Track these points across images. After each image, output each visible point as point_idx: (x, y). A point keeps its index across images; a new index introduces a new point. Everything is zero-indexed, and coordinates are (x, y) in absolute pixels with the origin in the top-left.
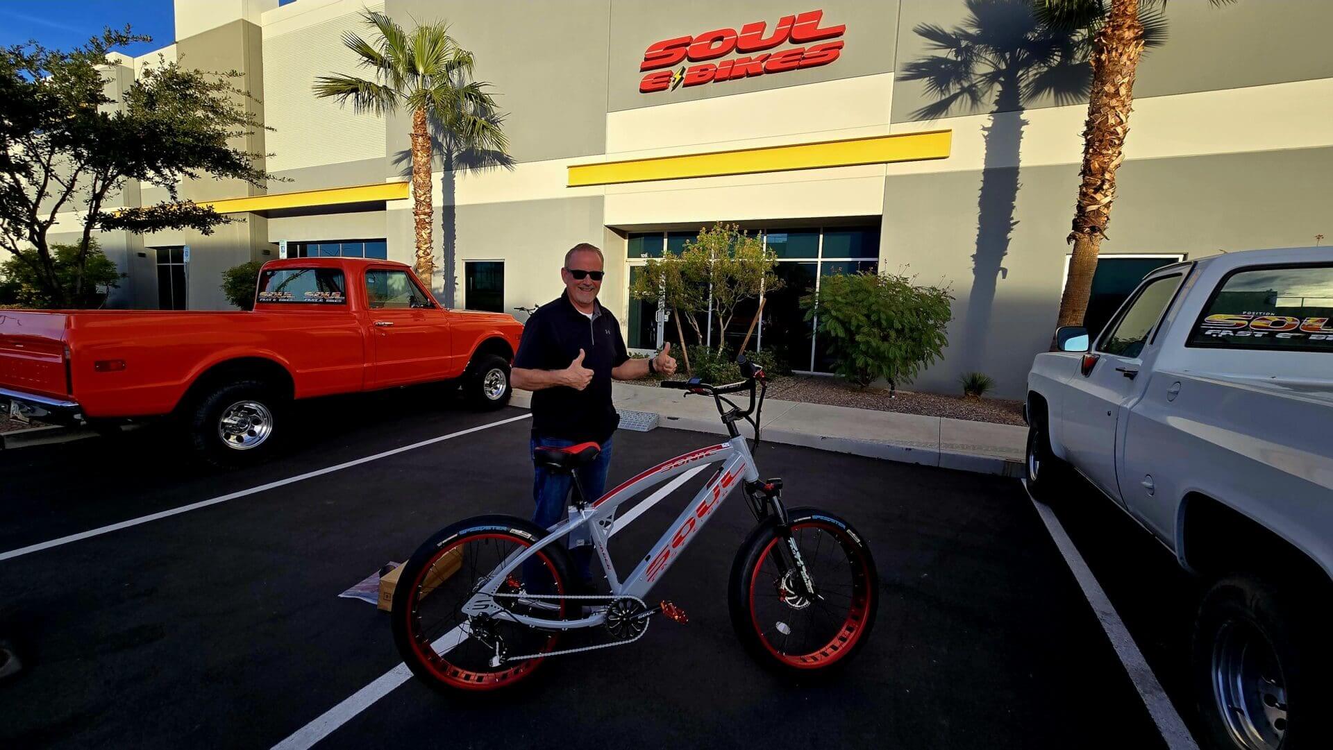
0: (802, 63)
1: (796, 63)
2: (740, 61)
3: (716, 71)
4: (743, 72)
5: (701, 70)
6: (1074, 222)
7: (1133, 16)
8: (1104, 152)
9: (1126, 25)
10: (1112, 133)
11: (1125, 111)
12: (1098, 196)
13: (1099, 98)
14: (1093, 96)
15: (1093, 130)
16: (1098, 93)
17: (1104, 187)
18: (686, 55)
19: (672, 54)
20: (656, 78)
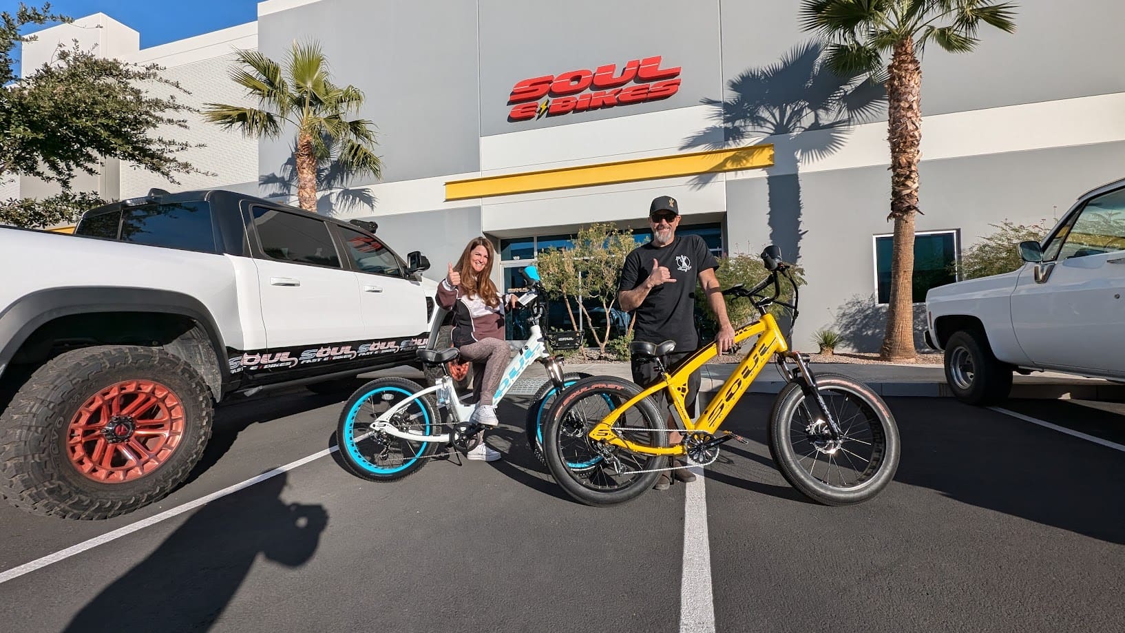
0: (650, 95)
1: (644, 96)
2: (595, 95)
3: (577, 102)
4: (601, 103)
5: (564, 102)
6: (892, 204)
7: (912, 54)
8: (908, 150)
9: (909, 60)
10: (911, 137)
11: (918, 120)
12: (909, 183)
13: (898, 112)
14: (892, 111)
15: (897, 135)
16: (895, 108)
17: (912, 176)
18: (551, 90)
19: (537, 90)
20: (524, 108)
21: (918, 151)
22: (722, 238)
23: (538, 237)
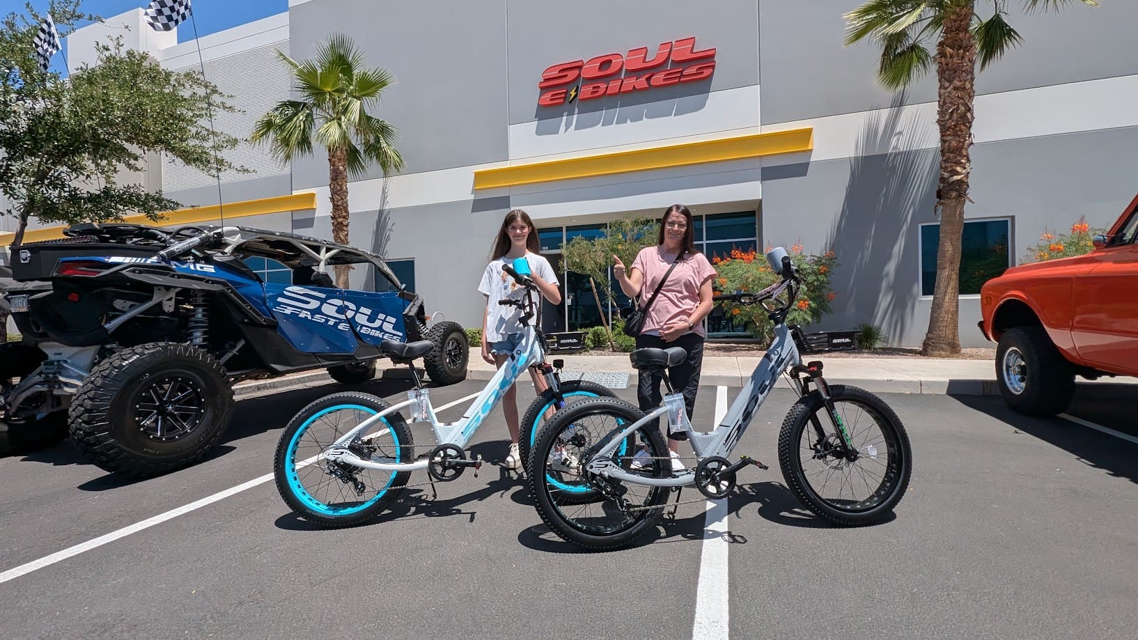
1: (677, 80)
2: (627, 80)
3: (607, 88)
4: (632, 88)
5: (594, 87)
6: (938, 192)
8: (959, 133)
10: (963, 118)
12: (959, 169)
13: (949, 92)
14: (943, 91)
15: (947, 117)
16: (946, 88)
17: (963, 161)
18: (579, 75)
19: (567, 75)
20: (552, 95)
21: (970, 134)
22: (757, 226)
23: (567, 227)
